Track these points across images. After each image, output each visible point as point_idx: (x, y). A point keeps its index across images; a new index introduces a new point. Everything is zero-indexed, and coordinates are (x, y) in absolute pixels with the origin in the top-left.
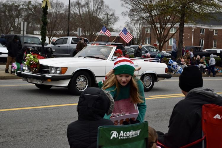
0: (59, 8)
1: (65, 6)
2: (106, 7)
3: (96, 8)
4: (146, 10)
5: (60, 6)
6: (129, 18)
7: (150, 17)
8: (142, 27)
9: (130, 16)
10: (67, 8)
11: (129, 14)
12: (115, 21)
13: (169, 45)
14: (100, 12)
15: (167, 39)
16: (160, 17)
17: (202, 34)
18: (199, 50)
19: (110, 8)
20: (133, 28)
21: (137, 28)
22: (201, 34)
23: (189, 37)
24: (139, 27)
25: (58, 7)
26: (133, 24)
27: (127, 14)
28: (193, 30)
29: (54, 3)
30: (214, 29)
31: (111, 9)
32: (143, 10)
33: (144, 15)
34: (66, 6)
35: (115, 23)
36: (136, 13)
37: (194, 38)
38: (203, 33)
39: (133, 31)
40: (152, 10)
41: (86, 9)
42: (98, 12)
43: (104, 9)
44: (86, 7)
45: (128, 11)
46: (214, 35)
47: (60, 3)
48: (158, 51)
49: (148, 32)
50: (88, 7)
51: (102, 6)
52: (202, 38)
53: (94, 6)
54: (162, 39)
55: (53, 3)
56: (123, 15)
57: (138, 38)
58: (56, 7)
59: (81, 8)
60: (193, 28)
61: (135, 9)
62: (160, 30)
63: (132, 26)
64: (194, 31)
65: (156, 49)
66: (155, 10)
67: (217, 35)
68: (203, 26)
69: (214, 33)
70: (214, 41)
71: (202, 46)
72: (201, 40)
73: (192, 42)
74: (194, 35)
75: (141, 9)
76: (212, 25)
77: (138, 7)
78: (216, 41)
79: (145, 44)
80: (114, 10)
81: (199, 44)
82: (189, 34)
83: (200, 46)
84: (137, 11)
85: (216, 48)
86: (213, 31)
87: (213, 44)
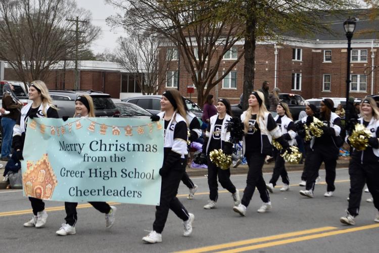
2: (68, 4)
3: (47, 7)
4: (164, 11)
6: (126, 31)
7: (173, 27)
8: (158, 47)
9: (128, 26)
11: (124, 22)
12: (93, 38)
13: (223, 88)
14: (55, 16)
15: (217, 78)
16: (198, 27)
17: (296, 59)
18: (293, 103)
19: (80, 8)
20: (137, 52)
21: (146, 53)
22: (293, 60)
23: (267, 69)
24: (152, 50)
26: (137, 42)
27: (120, 20)
28: (276, 53)
30: (322, 49)
31: (82, 9)
32: (158, 10)
33: (161, 24)
35: (93, 42)
36: (142, 19)
37: (278, 71)
38: (299, 58)
39: (136, 59)
40: (178, 12)
41: (23, 10)
42: (51, 17)
43: (66, 10)
44: (22, 5)
45: (123, 13)
46: (325, 61)
48: (196, 108)
49: (173, 60)
50: (27, 6)
51: (60, 4)
52: (297, 70)
53: (40, 4)
54: (205, 80)
56: (111, 24)
57: (148, 74)
59: (8, 9)
60: (276, 47)
61: (137, 9)
62: (200, 58)
63: (133, 47)
64: (279, 55)
65: (191, 104)
66: (185, 11)
67: (330, 62)
68: (298, 41)
69: (324, 58)
70: (325, 76)
71: (298, 88)
72: (296, 75)
73: (275, 79)
74: (279, 64)
75: (154, 8)
76: (318, 40)
77: (147, 4)
78: (329, 76)
79: (166, 86)
80: (89, 12)
81: (291, 84)
82: (267, 62)
83: (293, 88)
84: (143, 14)
85: (329, 91)
86: (322, 53)
87: (324, 82)
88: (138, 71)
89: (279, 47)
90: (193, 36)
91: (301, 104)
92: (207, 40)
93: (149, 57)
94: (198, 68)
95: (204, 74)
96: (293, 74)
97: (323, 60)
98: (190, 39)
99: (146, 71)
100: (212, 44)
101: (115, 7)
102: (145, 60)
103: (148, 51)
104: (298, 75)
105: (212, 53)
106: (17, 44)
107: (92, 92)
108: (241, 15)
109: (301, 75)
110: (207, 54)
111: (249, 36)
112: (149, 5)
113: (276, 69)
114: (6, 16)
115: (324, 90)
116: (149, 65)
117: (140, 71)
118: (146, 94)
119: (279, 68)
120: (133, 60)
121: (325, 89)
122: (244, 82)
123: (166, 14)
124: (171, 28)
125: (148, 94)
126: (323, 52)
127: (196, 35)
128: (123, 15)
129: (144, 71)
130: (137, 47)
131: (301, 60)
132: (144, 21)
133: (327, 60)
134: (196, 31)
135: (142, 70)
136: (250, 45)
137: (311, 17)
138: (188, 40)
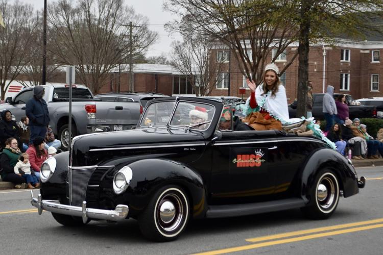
0: (22, 16)
1: (34, 12)
2: (127, 11)
3: (106, 14)
4: (219, 17)
5: (23, 12)
6: (182, 36)
7: (228, 31)
8: (210, 50)
9: (184, 31)
10: (41, 16)
11: (181, 27)
12: (150, 43)
14: (114, 22)
16: (252, 31)
17: (344, 60)
19: (138, 15)
20: (190, 55)
21: (199, 56)
22: (341, 61)
23: (315, 70)
24: (204, 53)
25: (19, 15)
26: (190, 45)
27: (177, 26)
28: (324, 53)
29: (10, 5)
30: (371, 50)
31: (139, 15)
32: (213, 16)
34: (38, 12)
35: (150, 47)
36: (198, 25)
37: (327, 72)
38: (347, 59)
39: (189, 63)
42: (111, 23)
43: (124, 16)
44: (83, 13)
45: (179, 19)
46: (373, 62)
47: (23, 7)
49: (225, 62)
50: (87, 14)
51: (119, 10)
52: (346, 71)
53: (100, 11)
55: (7, 7)
56: (169, 30)
57: (201, 76)
58: (15, 15)
60: (324, 48)
61: (194, 15)
63: (186, 51)
64: (327, 56)
67: (378, 62)
68: (350, 43)
69: (373, 58)
70: (374, 76)
71: (346, 88)
72: (344, 75)
73: (324, 79)
74: (327, 65)
75: (209, 14)
76: (366, 41)
77: (202, 9)
78: (377, 76)
79: (217, 88)
80: (146, 17)
81: (339, 84)
82: (315, 63)
83: (341, 88)
84: (199, 20)
85: (377, 91)
86: (370, 54)
87: (372, 82)
88: (191, 74)
89: (327, 48)
90: (247, 39)
91: (352, 104)
92: (261, 43)
93: (202, 59)
94: (253, 71)
95: (258, 76)
96: (342, 75)
97: (371, 61)
98: (244, 42)
99: (199, 74)
100: (266, 47)
101: (172, 14)
102: (199, 64)
103: (200, 54)
104: (346, 75)
105: (265, 56)
106: (79, 50)
107: (154, 94)
108: (296, 19)
109: (349, 75)
110: (261, 57)
111: (303, 40)
112: (204, 11)
113: (324, 70)
114: (68, 23)
115: (372, 90)
116: (202, 68)
117: (194, 74)
118: (200, 95)
119: (327, 68)
120: (187, 63)
121: (374, 88)
122: (299, 84)
123: (221, 19)
124: (225, 32)
125: (201, 96)
126: (371, 52)
127: (250, 38)
128: (179, 22)
129: (197, 73)
130: (191, 51)
131: (349, 61)
132: (200, 26)
133: (375, 60)
134: (250, 35)
135: (195, 72)
136: (304, 48)
137: (364, 20)
138: (242, 42)
